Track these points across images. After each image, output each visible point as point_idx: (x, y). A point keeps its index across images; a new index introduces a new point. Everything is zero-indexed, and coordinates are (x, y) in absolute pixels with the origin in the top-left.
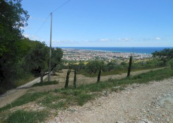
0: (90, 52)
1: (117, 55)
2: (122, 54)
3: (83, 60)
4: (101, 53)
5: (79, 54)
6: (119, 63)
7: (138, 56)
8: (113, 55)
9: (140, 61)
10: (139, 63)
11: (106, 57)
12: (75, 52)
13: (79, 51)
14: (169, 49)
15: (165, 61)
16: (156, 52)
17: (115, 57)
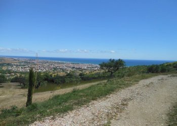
0: (48, 62)
1: (75, 66)
2: (81, 65)
3: (40, 71)
4: (60, 63)
5: (35, 65)
6: (78, 74)
7: (96, 67)
8: (72, 65)
9: (97, 71)
10: (96, 74)
11: (65, 68)
12: (30, 63)
13: (35, 62)
14: (114, 60)
15: (112, 73)
16: (103, 63)
17: (74, 68)
